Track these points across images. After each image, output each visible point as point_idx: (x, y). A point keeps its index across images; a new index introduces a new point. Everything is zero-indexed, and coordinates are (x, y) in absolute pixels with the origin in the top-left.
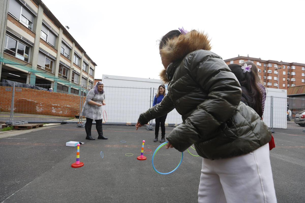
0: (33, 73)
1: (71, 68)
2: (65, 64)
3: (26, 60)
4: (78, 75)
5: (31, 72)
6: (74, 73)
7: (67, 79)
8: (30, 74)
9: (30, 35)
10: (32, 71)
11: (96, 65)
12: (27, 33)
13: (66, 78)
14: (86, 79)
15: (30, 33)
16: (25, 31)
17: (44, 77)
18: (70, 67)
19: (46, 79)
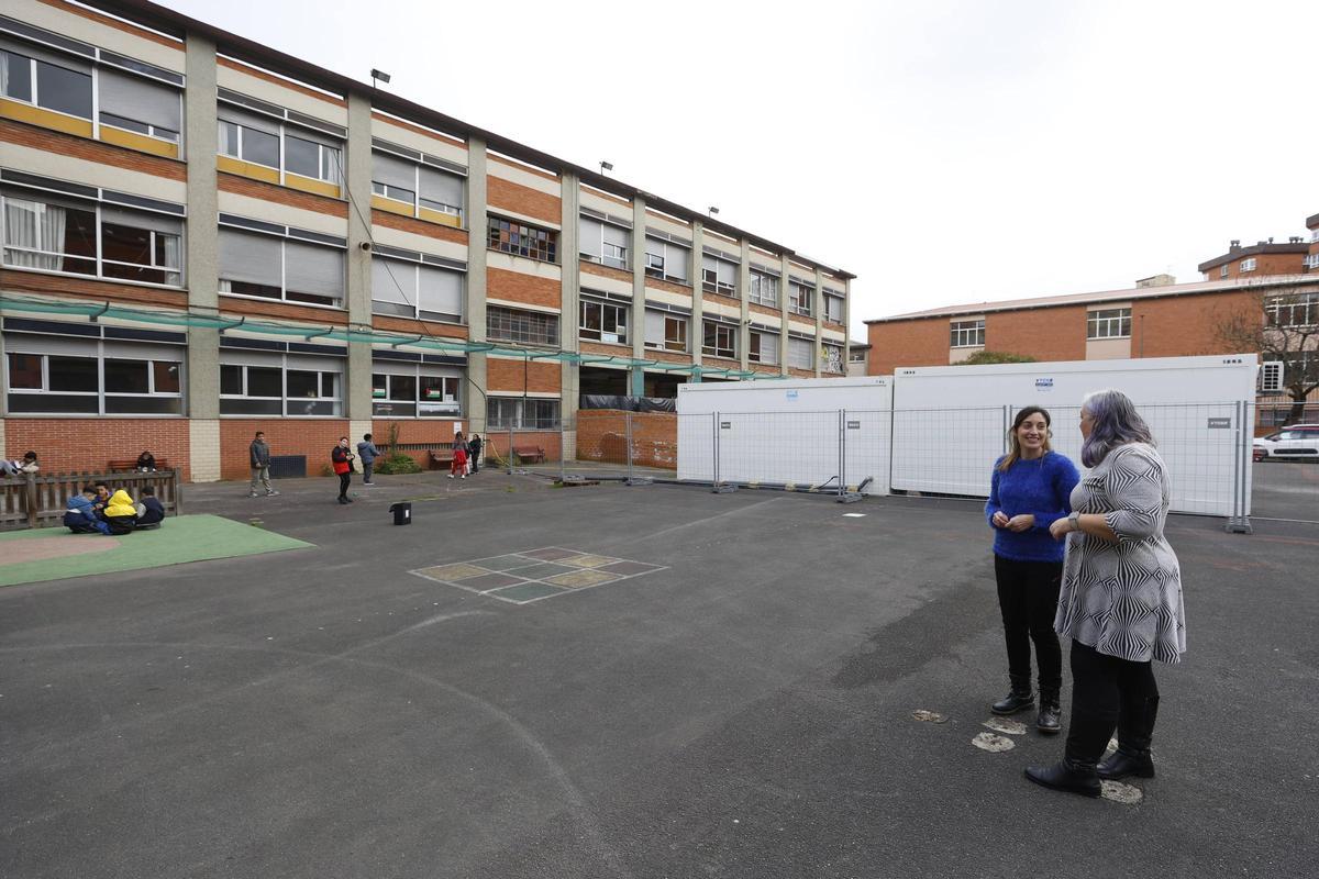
0: (638, 367)
1: (743, 321)
2: (718, 317)
3: (622, 339)
4: (775, 333)
5: (632, 366)
6: (756, 334)
7: (733, 356)
8: (630, 371)
9: (622, 280)
10: (635, 362)
11: (853, 277)
12: (617, 279)
13: (731, 354)
14: (809, 340)
15: (620, 277)
16: (612, 276)
17: (663, 371)
18: (738, 321)
19: (670, 372)
